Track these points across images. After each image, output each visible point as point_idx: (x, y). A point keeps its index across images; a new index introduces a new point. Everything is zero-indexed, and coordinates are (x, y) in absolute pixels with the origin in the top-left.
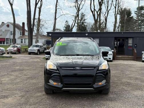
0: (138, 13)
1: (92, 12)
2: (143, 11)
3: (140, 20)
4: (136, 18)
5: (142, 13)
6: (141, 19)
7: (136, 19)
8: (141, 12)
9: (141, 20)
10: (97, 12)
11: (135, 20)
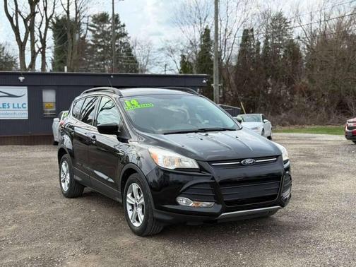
0: (95, 29)
1: (11, 19)
2: (107, 25)
3: (101, 46)
4: (92, 41)
5: (105, 29)
6: (103, 44)
7: (92, 43)
8: (103, 27)
9: (103, 46)
10: (25, 21)
11: (90, 45)
